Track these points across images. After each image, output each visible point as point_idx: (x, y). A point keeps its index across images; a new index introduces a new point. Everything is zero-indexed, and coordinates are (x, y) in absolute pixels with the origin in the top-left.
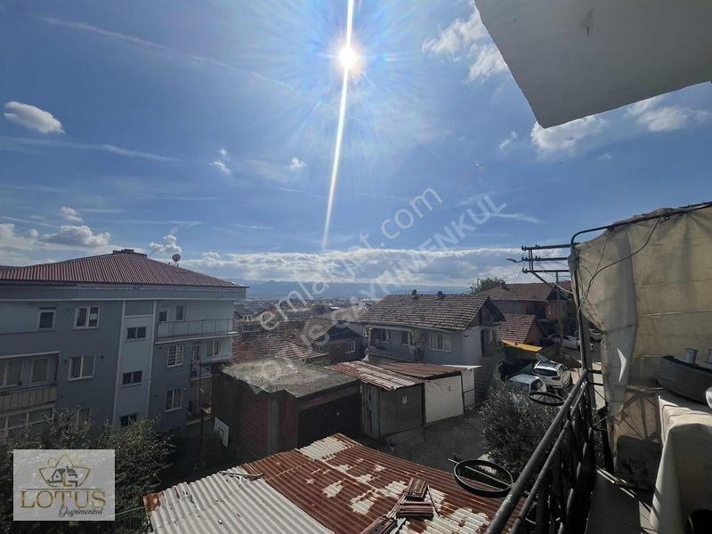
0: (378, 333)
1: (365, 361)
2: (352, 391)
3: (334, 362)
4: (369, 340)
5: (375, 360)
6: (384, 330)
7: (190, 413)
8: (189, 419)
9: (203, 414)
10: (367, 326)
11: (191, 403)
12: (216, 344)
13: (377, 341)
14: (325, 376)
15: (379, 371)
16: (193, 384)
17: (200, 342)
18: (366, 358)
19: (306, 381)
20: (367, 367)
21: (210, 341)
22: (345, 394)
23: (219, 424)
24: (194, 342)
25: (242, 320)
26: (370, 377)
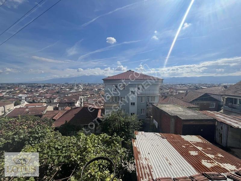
0: (231, 101)
1: (220, 112)
2: (211, 123)
3: (201, 110)
4: (224, 103)
5: (227, 112)
6: (236, 99)
7: (147, 116)
8: (147, 118)
9: (150, 118)
10: (223, 96)
11: (147, 114)
12: (154, 97)
13: (230, 104)
14: (196, 114)
15: (230, 118)
16: (147, 108)
17: (149, 96)
18: (222, 111)
19: (186, 114)
20: (222, 115)
21: (152, 97)
22: (206, 123)
23: (155, 121)
24: (147, 96)
25: (163, 91)
26: (222, 120)
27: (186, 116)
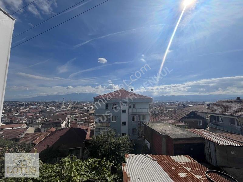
0: (214, 118)
1: (207, 130)
2: (200, 142)
3: (190, 128)
4: (209, 120)
5: (213, 130)
6: (218, 117)
7: (139, 136)
8: (139, 138)
9: (142, 137)
10: (207, 114)
11: (139, 133)
12: (145, 116)
13: (214, 121)
14: (185, 133)
15: (215, 135)
16: (139, 128)
17: (140, 115)
18: (208, 128)
19: (176, 133)
20: (208, 133)
21: (143, 115)
22: (195, 142)
23: (147, 141)
24: (138, 115)
25: (153, 109)
26: (209, 137)
27: (176, 135)
